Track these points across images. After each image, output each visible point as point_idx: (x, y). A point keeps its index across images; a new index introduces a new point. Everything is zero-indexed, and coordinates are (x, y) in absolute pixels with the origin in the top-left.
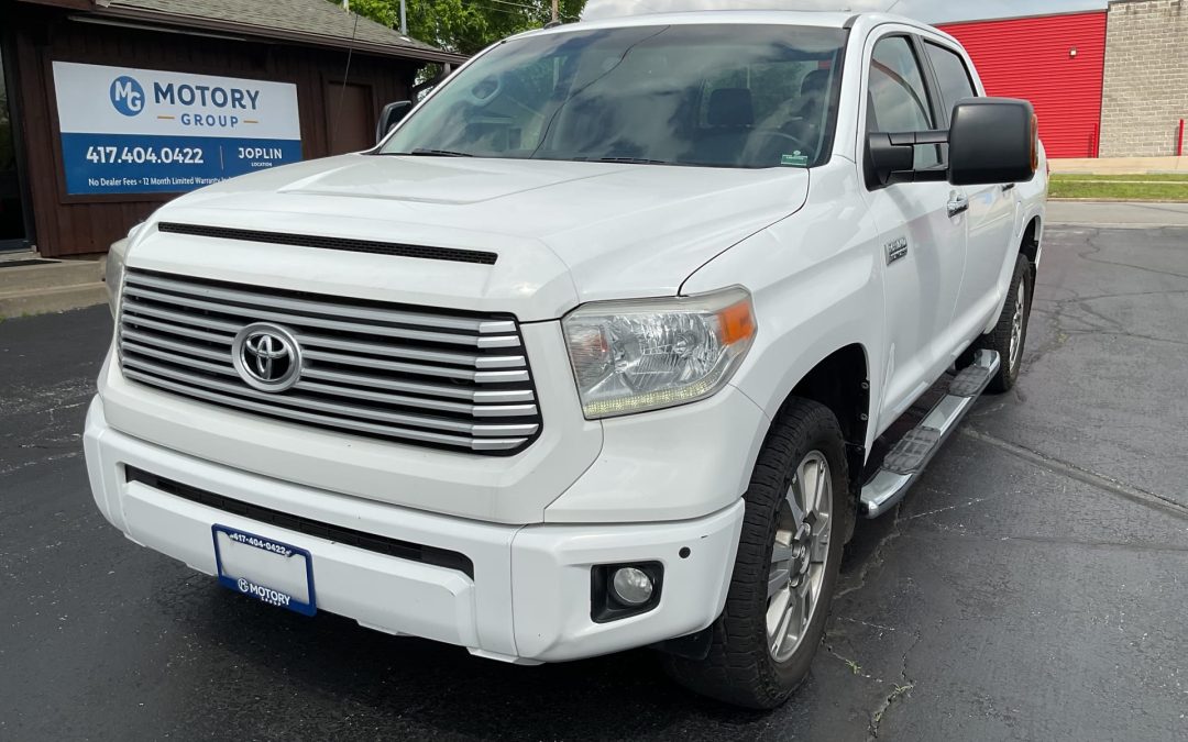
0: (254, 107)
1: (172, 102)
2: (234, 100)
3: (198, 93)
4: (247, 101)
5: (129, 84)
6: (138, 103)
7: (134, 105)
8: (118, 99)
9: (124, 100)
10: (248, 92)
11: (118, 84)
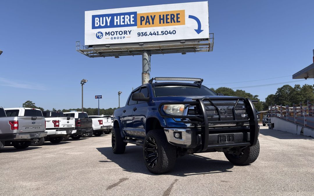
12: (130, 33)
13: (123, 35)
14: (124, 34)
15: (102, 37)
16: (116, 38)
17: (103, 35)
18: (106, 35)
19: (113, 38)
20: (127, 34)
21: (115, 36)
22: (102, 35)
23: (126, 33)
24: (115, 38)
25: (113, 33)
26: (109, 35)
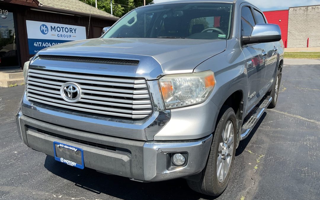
0: (75, 33)
1: (55, 31)
2: (70, 31)
3: (61, 29)
4: (73, 31)
5: (45, 26)
6: (47, 31)
7: (46, 32)
8: (42, 30)
9: (43, 30)
10: (74, 29)
11: (42, 26)
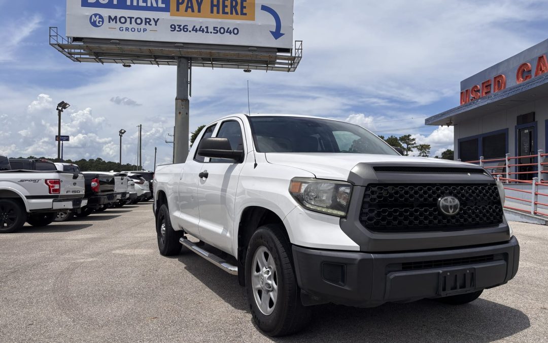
12: (156, 22)
13: (143, 26)
14: (146, 24)
15: (102, 24)
16: (130, 30)
17: (103, 22)
18: (109, 22)
19: (124, 30)
20: (151, 25)
21: (128, 25)
22: (101, 20)
23: (149, 22)
24: (127, 29)
25: (123, 20)
26: (116, 22)
